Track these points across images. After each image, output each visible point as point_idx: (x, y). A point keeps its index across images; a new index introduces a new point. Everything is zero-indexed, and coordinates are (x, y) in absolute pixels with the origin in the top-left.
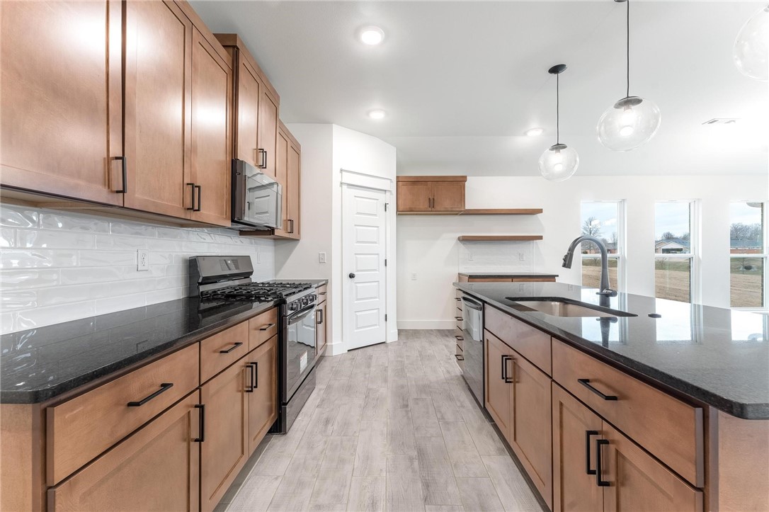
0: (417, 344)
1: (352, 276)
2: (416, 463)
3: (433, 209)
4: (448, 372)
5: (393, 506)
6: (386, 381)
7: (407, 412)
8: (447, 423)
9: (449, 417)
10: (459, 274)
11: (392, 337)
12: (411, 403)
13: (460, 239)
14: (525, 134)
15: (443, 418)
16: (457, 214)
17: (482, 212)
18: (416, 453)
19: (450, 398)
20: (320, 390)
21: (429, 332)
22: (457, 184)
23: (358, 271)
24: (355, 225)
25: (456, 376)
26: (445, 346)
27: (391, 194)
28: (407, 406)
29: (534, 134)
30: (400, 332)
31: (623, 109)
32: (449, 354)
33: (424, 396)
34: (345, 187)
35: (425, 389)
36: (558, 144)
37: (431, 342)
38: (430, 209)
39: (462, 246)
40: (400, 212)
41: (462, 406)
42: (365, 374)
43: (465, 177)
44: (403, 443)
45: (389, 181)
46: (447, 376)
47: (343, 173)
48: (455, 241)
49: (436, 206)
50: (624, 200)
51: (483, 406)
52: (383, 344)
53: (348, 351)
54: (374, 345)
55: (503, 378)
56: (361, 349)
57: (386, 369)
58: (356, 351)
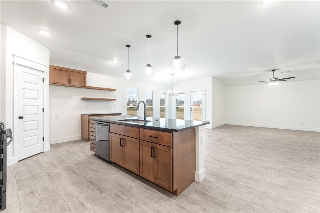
0: (63, 150)
1: (20, 118)
2: (91, 186)
3: (70, 84)
4: (86, 155)
5: (90, 200)
6: (56, 167)
7: (76, 174)
8: (96, 171)
9: (95, 169)
10: (81, 114)
11: (47, 148)
12: (76, 171)
13: (82, 99)
14: (112, 61)
15: (93, 170)
16: (81, 88)
17: (93, 88)
18: (89, 184)
19: (92, 163)
20: (12, 184)
21: (66, 143)
22: (83, 75)
23: (25, 115)
24: (23, 88)
25: (91, 156)
26: (79, 147)
27: (47, 74)
28: (75, 172)
29: (115, 62)
30: (51, 145)
31: (147, 67)
32: (82, 149)
33: (80, 166)
34: (16, 66)
35: (79, 164)
36: (128, 70)
37: (70, 147)
38: (69, 84)
39: (83, 102)
40: (52, 84)
41: (99, 164)
42: (40, 168)
43: (87, 72)
45: (46, 67)
46: (86, 157)
47: (15, 57)
48: (80, 100)
49: (72, 83)
50: (138, 89)
51: (108, 160)
52: (41, 153)
53: (18, 161)
54: (36, 155)
55: (121, 146)
56: (28, 159)
57: (52, 163)
58: (24, 160)
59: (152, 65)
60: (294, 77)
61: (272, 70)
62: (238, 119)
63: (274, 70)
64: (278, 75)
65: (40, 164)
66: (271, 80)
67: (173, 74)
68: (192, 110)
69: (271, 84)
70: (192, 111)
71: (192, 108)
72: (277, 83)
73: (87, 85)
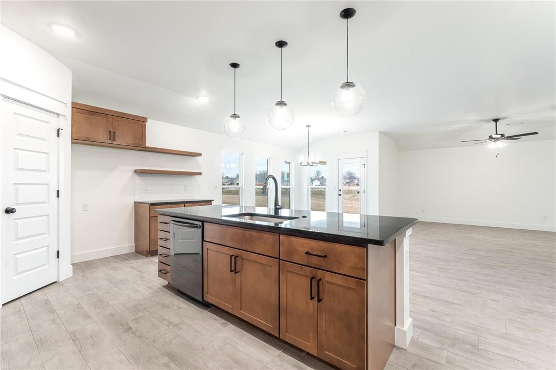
0: (100, 275)
1: (9, 211)
2: (172, 365)
3: (114, 142)
4: (150, 288)
6: (87, 316)
7: (134, 333)
8: (176, 325)
9: (175, 320)
10: (135, 202)
11: (66, 272)
12: (133, 326)
13: (136, 171)
14: (198, 97)
15: (170, 323)
16: (133, 149)
17: (158, 150)
18: (167, 359)
19: (165, 306)
21: (105, 261)
22: (139, 123)
23: (19, 204)
24: (15, 149)
25: (159, 289)
26: (131, 268)
27: (66, 120)
28: (130, 328)
29: (202, 100)
30: (75, 266)
32: (139, 274)
33: (141, 314)
35: (137, 308)
36: (235, 114)
37: (113, 269)
38: (110, 142)
39: (138, 178)
40: (77, 140)
41: (180, 308)
42: (54, 321)
43: (146, 119)
44: (149, 358)
45: (64, 105)
46: (150, 291)
48: (131, 173)
49: (117, 139)
50: (242, 153)
51: (201, 300)
52: (54, 284)
53: (3, 305)
54: (42, 288)
55: (231, 271)
56: (25, 298)
57: (79, 307)
58: (16, 302)
59: (287, 103)
60: (536, 133)
61: (494, 120)
62: (423, 210)
63: (496, 120)
64: (503, 128)
65: (52, 311)
66: (491, 137)
67: (308, 126)
68: (340, 193)
69: (492, 145)
70: (340, 195)
71: (340, 190)
72: (502, 144)
73: (147, 145)
